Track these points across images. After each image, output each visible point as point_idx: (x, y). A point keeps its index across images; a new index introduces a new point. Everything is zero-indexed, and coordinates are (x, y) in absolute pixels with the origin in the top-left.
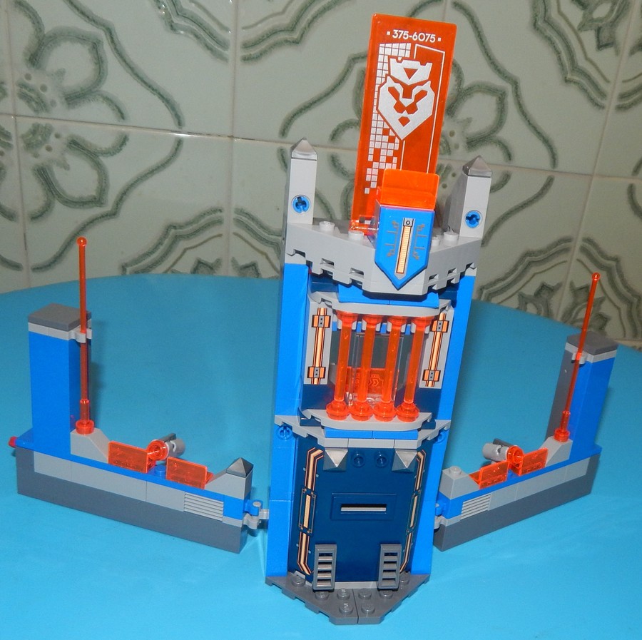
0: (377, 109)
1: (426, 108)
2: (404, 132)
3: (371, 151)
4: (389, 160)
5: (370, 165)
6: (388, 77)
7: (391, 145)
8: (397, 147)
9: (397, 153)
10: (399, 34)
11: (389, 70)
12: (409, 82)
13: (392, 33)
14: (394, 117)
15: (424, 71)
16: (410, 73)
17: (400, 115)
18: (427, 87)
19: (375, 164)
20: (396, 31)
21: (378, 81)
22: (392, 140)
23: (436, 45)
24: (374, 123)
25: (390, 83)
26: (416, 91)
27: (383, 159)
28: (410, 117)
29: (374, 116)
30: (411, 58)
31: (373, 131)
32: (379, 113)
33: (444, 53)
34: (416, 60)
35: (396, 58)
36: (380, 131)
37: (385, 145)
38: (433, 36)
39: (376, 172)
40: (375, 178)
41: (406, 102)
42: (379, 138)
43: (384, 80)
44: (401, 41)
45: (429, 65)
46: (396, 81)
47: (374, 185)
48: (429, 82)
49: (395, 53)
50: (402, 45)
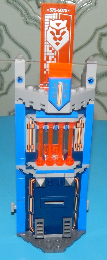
0: (46, 40)
1: (66, 38)
2: (58, 48)
3: (45, 57)
4: (53, 60)
5: (45, 62)
6: (50, 27)
7: (53, 54)
8: (56, 54)
9: (56, 57)
10: (52, 10)
11: (50, 24)
12: (58, 28)
13: (49, 10)
14: (53, 43)
15: (64, 24)
16: (58, 25)
17: (56, 42)
18: (66, 29)
19: (47, 62)
20: (51, 9)
21: (46, 29)
22: (53, 52)
23: (68, 13)
24: (45, 46)
25: (50, 29)
26: (61, 32)
27: (50, 59)
28: (60, 42)
29: (45, 43)
30: (58, 19)
31: (45, 48)
32: (47, 41)
33: (71, 16)
34: (60, 19)
35: (52, 19)
36: (48, 49)
37: (50, 54)
38: (66, 10)
39: (48, 65)
40: (48, 67)
41: (58, 36)
42: (48, 51)
43: (48, 28)
44: (53, 13)
45: (66, 21)
46: (53, 28)
47: (48, 70)
48: (66, 28)
49: (51, 17)
50: (54, 14)
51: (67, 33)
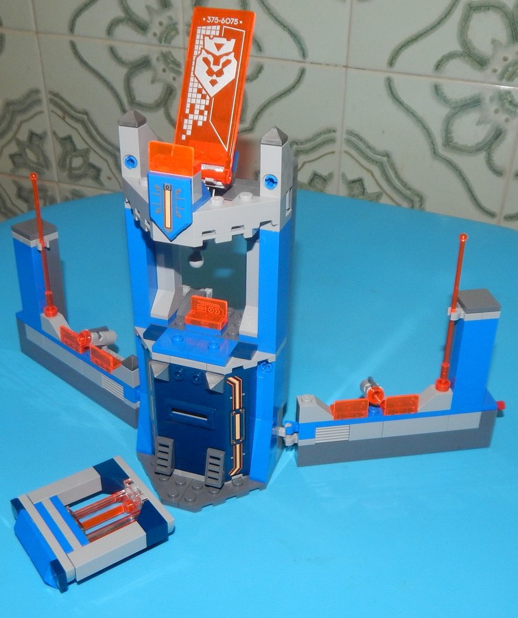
0: (194, 74)
1: (230, 73)
2: (213, 91)
3: (188, 106)
4: (201, 113)
5: (187, 117)
6: (203, 50)
7: (203, 101)
8: (207, 104)
9: (207, 108)
10: (212, 19)
11: (204, 45)
12: (217, 53)
13: (207, 19)
14: (206, 80)
15: (229, 45)
16: (219, 46)
17: (210, 78)
18: (231, 57)
19: (191, 116)
20: (209, 18)
21: (196, 53)
22: (204, 97)
23: (239, 26)
24: (191, 84)
25: (204, 54)
26: (223, 60)
27: (197, 112)
28: (218, 79)
29: (192, 79)
30: (220, 36)
31: (190, 90)
32: (195, 76)
33: (244, 31)
34: (224, 37)
35: (209, 36)
36: (196, 90)
37: (198, 101)
38: (236, 20)
39: (191, 122)
40: (190, 127)
41: (216, 68)
42: (194, 96)
43: (199, 52)
44: (213, 24)
45: (233, 41)
46: (208, 52)
47: (189, 133)
48: (233, 54)
49: (208, 33)
50: (214, 27)
51: (234, 63)
